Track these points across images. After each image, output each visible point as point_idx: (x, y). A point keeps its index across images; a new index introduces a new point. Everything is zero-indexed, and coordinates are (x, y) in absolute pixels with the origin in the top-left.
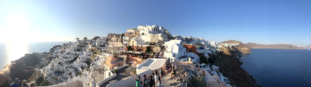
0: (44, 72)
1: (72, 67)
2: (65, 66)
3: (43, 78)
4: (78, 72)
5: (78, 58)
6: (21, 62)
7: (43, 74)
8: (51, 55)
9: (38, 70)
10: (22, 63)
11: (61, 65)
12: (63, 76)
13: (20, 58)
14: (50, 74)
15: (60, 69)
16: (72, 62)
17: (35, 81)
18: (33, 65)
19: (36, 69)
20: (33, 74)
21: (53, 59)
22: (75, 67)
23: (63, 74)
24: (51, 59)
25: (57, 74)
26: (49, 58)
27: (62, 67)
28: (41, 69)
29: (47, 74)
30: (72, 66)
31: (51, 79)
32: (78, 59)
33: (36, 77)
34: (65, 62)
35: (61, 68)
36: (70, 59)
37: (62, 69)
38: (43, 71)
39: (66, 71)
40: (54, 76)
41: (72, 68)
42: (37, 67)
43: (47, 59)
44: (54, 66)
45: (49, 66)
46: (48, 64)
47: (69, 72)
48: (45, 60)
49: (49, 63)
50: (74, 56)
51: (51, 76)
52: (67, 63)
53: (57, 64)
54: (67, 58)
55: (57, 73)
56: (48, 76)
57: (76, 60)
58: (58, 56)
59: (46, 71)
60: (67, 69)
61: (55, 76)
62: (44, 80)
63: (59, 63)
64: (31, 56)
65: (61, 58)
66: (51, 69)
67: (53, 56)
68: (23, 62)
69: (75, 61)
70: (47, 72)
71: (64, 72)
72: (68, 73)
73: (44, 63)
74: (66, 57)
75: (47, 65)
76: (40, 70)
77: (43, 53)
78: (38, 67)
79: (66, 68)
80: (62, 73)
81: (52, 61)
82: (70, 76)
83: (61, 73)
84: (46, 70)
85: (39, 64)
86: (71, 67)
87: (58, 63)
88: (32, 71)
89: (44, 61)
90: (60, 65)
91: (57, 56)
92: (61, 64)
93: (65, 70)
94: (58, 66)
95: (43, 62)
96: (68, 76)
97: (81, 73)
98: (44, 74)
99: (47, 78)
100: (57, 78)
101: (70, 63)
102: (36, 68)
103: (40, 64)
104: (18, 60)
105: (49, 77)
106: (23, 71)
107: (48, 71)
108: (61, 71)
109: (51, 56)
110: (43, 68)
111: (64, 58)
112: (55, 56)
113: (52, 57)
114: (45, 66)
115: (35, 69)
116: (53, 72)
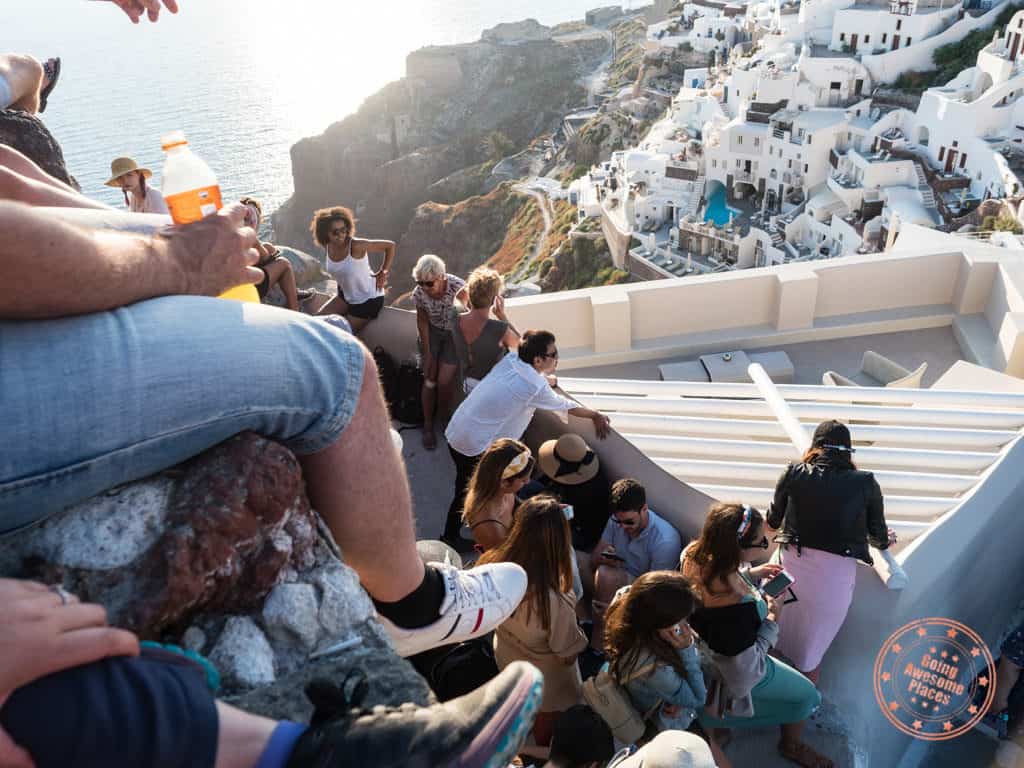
0: (607, 202)
1: (897, 143)
2: (825, 137)
3: (605, 247)
4: (962, 196)
5: (998, 41)
6: (384, 137)
7: (596, 220)
8: (673, 31)
9: (555, 188)
10: (395, 150)
11: (782, 128)
12: (788, 230)
13: (368, 101)
14: (659, 214)
15: (760, 172)
16: (909, 88)
17: (536, 277)
18: (506, 152)
19: (539, 185)
20: (514, 227)
21: (700, 73)
22: (933, 151)
23: (789, 208)
24: (670, 71)
25: (733, 212)
26: (657, 62)
27: (784, 142)
28: (577, 176)
29: (633, 216)
30: (896, 132)
31: (668, 253)
32: (990, 61)
33: (540, 251)
34: (828, 92)
35: (772, 161)
36: (889, 67)
37: (781, 167)
38: (593, 193)
39: (822, 187)
40: (695, 227)
41: (899, 155)
42: (538, 165)
43: (632, 77)
44: (706, 142)
45: (657, 147)
46: (643, 129)
47: (852, 199)
48: (611, 87)
49: (652, 114)
50: (946, 25)
51: (674, 232)
52: (847, 104)
53: (740, 120)
54: (850, 50)
55: (733, 202)
56: (646, 231)
57: (965, 75)
58: (745, 41)
59: (623, 193)
60: (842, 169)
61: (712, 232)
62: (610, 264)
63: (755, 106)
64: (464, 64)
65: (778, 57)
66: (671, 172)
67: (691, 37)
68: (400, 138)
69: (942, 83)
70: (639, 198)
71: (797, 198)
72: (841, 204)
73: (606, 119)
74: (836, 44)
75: (632, 135)
76: (574, 186)
77: (591, 19)
78: (549, 165)
79: (833, 160)
80: (786, 206)
81: (687, 93)
82: (860, 230)
83: (774, 203)
84: (620, 178)
85: (560, 137)
86: (886, 149)
87: (743, 107)
88: (493, 202)
89: (599, 99)
90: (770, 129)
91: (739, 38)
92: (781, 116)
93: (810, 180)
94: (748, 141)
95: (591, 116)
96: (840, 228)
97: (993, 210)
98: (612, 215)
99: (633, 243)
100: (728, 244)
101: (877, 101)
102: (526, 172)
103: (570, 132)
104: (350, 120)
105: (649, 241)
106: (420, 212)
107: (641, 185)
108: (773, 185)
109: (672, 42)
110: (595, 171)
111: (818, 50)
112: (714, 42)
113: (687, 48)
114: (619, 146)
115: (523, 187)
116: (696, 202)
